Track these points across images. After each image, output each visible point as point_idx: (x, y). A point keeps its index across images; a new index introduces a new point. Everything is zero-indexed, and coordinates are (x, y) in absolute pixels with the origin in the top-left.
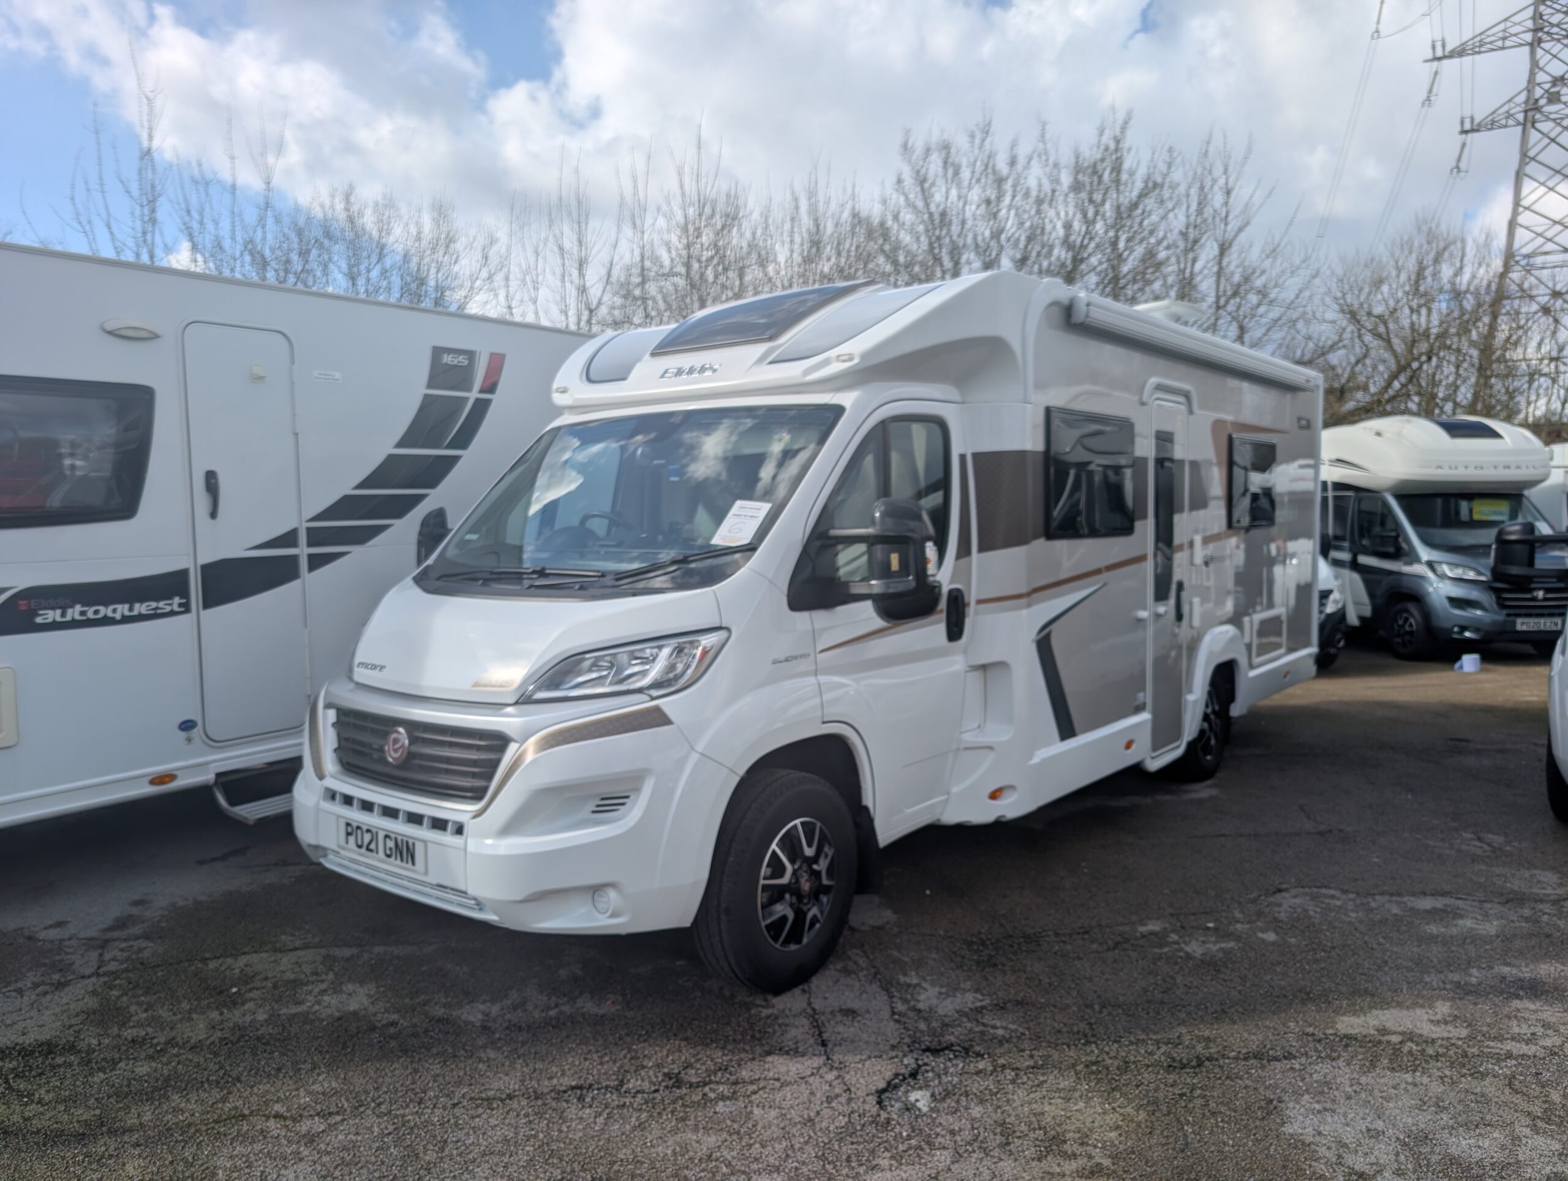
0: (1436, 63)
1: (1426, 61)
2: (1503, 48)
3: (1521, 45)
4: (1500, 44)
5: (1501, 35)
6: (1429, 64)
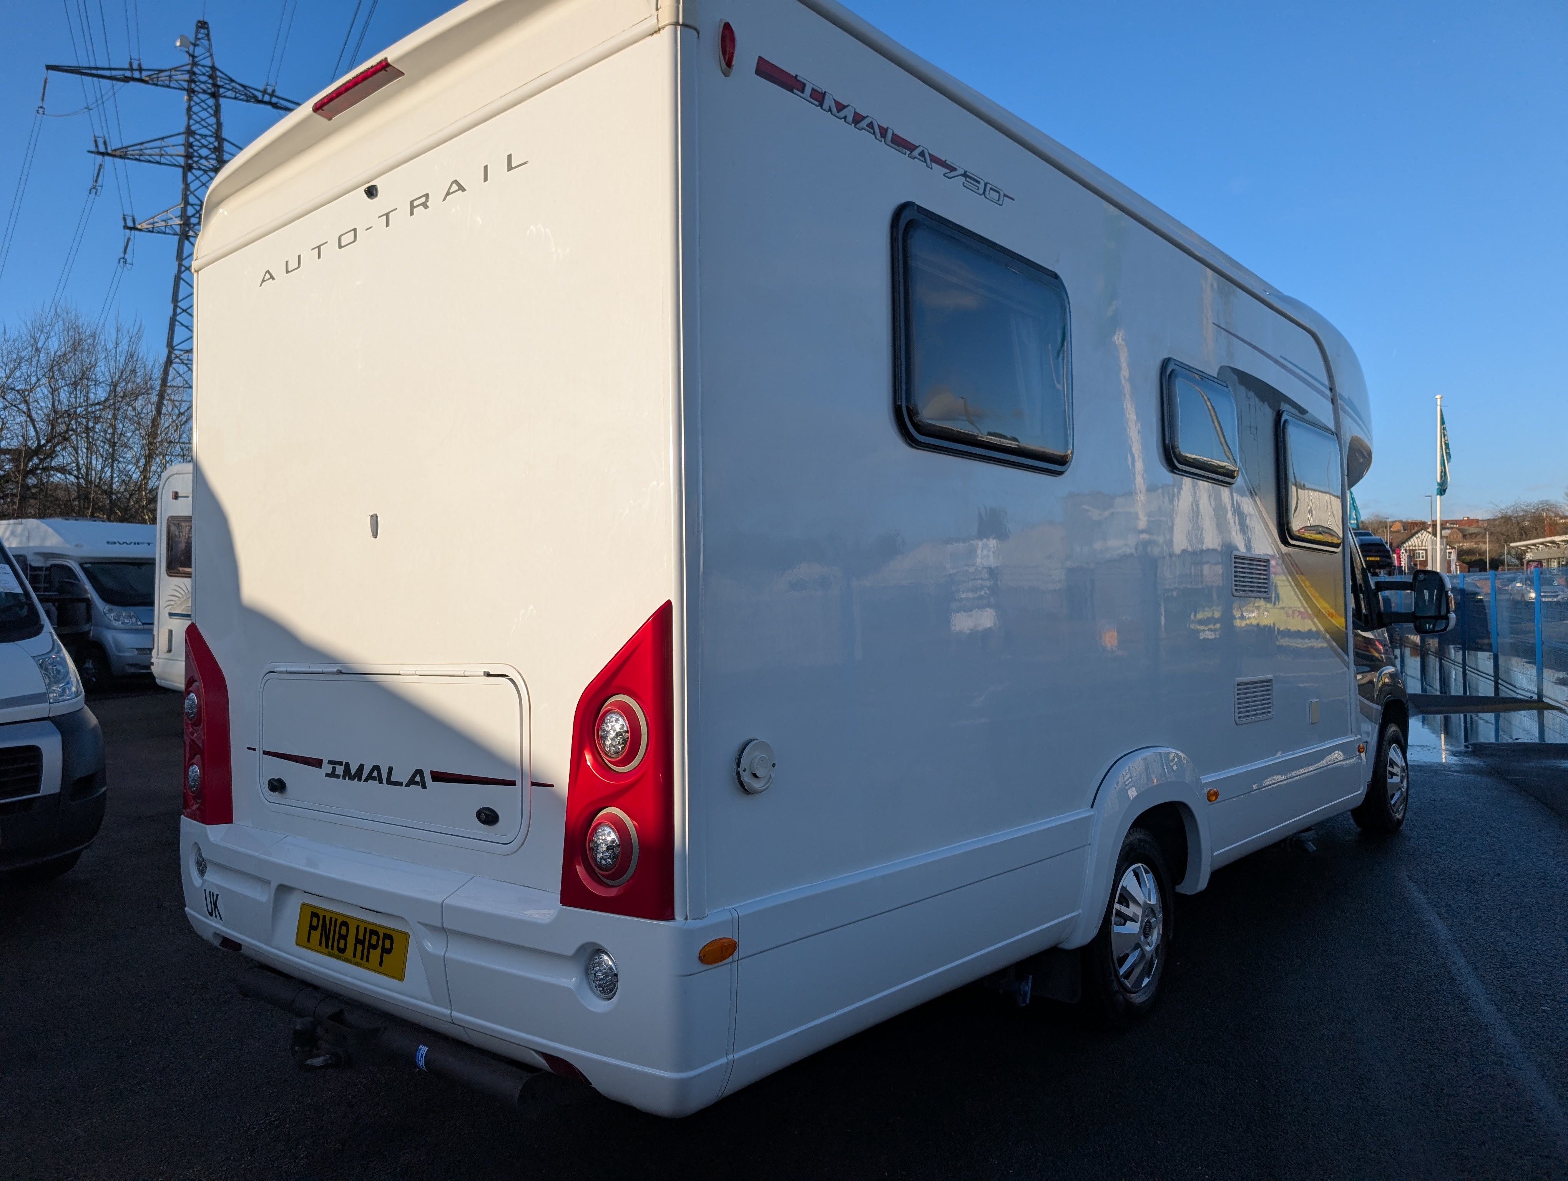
0: (100, 157)
1: (89, 152)
2: (159, 163)
3: (175, 165)
4: (157, 158)
5: (157, 151)
6: (93, 155)
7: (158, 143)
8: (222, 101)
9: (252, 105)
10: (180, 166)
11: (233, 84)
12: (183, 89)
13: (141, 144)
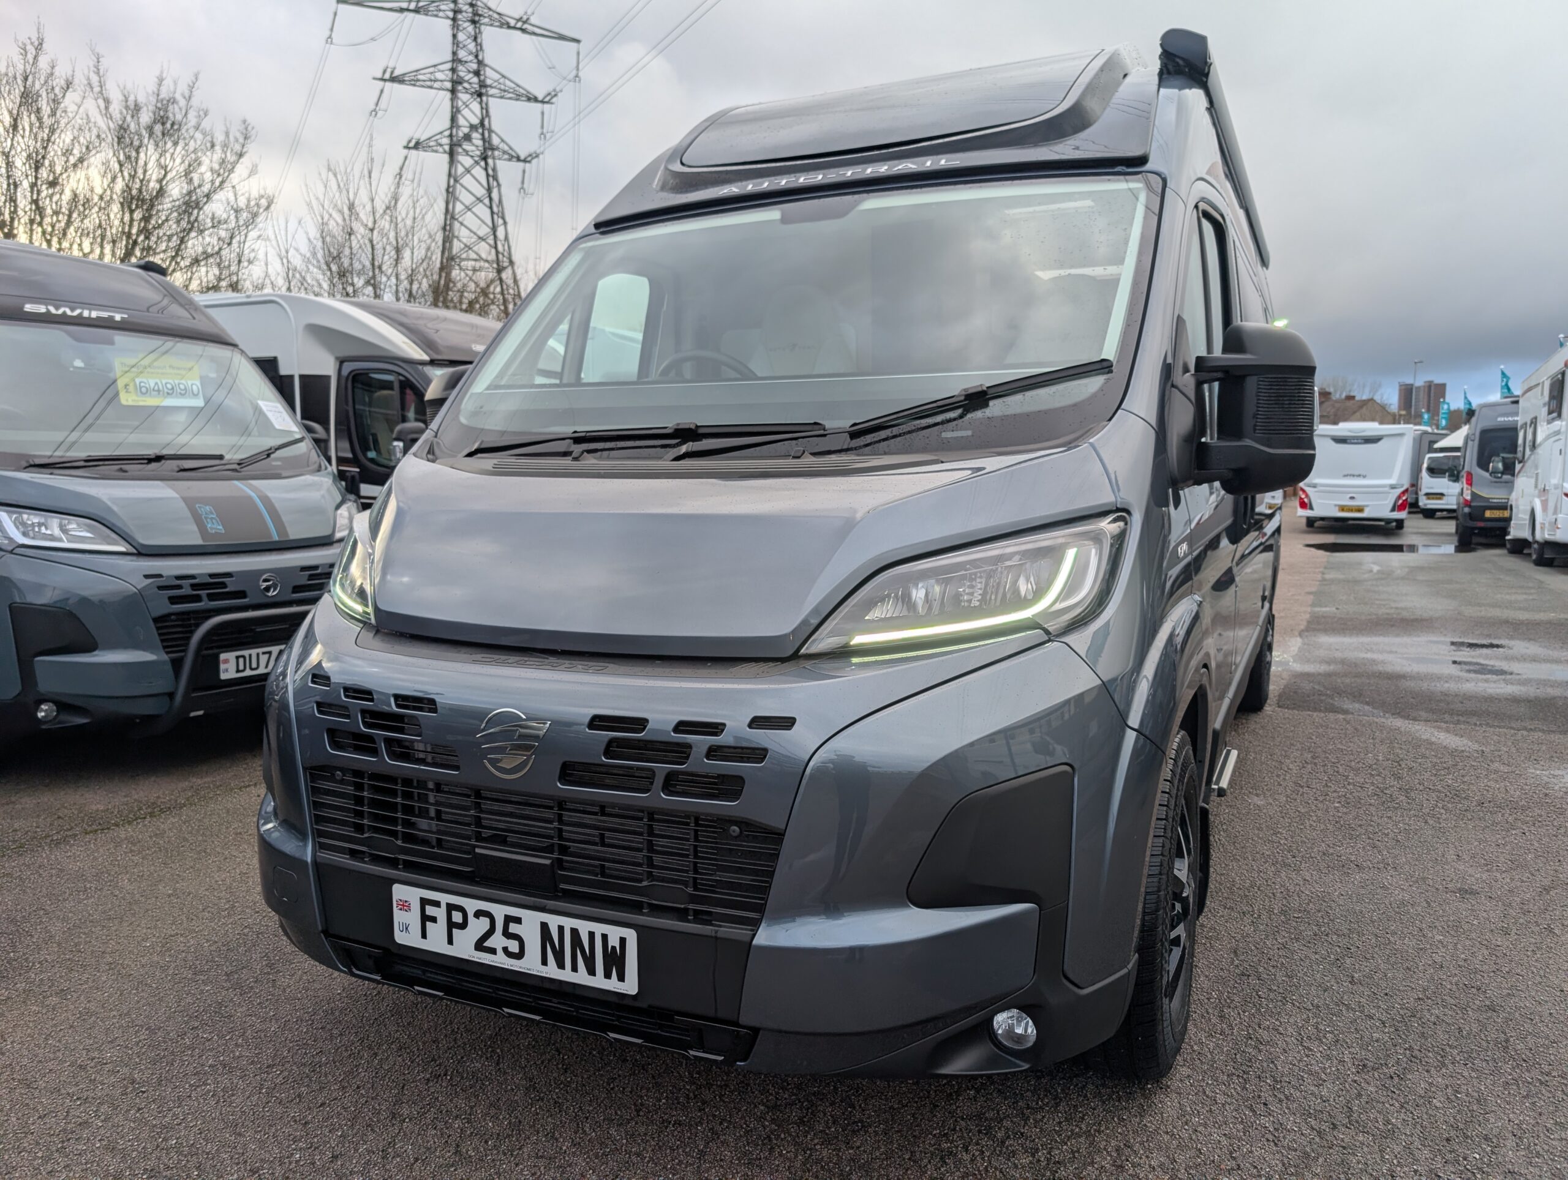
7: (431, 70)
8: (483, 27)
9: (505, 31)
10: (448, 90)
11: (491, 13)
12: (448, 18)
13: (417, 71)
